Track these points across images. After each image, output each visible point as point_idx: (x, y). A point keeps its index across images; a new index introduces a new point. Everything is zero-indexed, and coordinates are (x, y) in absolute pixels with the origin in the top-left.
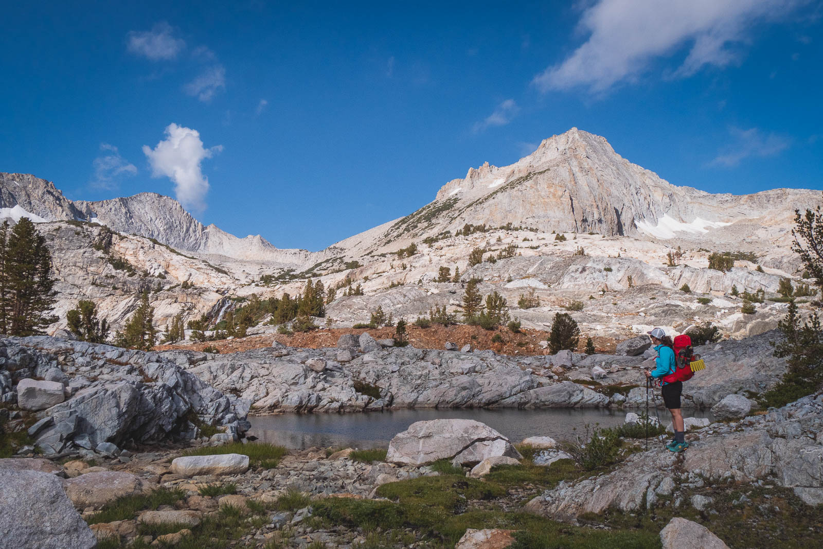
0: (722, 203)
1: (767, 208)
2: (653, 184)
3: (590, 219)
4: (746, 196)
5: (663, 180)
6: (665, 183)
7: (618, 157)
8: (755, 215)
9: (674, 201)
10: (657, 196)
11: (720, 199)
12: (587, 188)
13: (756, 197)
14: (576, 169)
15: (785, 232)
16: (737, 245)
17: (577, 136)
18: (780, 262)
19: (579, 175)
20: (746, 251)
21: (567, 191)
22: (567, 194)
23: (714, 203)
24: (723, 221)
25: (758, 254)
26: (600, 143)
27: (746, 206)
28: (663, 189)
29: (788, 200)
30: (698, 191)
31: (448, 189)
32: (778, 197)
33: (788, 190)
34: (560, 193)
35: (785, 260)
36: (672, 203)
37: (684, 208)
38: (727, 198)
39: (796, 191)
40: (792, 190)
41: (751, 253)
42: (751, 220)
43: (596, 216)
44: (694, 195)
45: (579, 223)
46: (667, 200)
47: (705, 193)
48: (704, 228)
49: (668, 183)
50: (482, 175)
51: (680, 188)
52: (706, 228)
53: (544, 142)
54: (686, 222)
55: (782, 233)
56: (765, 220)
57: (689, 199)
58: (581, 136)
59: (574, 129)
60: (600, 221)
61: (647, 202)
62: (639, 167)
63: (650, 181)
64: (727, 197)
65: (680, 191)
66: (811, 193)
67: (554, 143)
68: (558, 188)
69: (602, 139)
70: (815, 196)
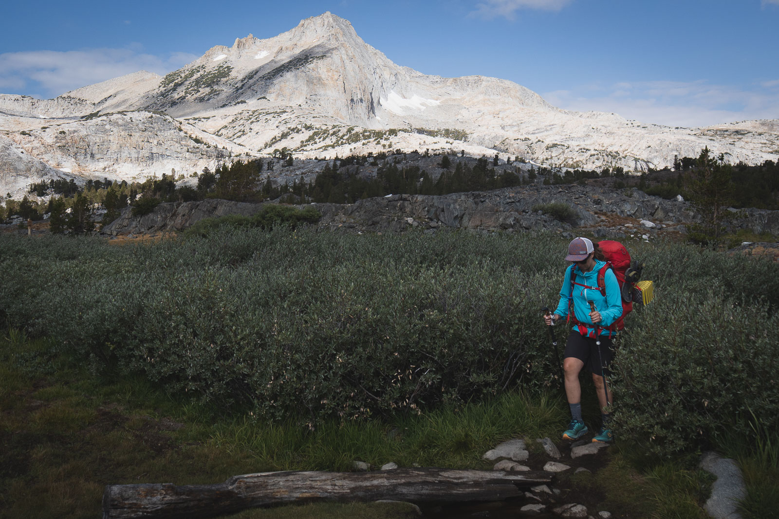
0: (433, 83)
1: (467, 90)
2: (383, 64)
3: (355, 99)
4: (452, 80)
5: (389, 60)
6: (390, 63)
7: (360, 40)
8: (458, 95)
9: (397, 79)
10: (386, 75)
11: (432, 80)
12: (352, 73)
13: (459, 81)
14: (345, 57)
15: (481, 113)
16: (453, 123)
17: (331, 19)
18: (484, 139)
19: (347, 62)
20: (459, 129)
21: (341, 76)
22: (341, 78)
23: (427, 83)
24: (434, 99)
25: (468, 132)
26: (347, 26)
27: (451, 88)
28: (390, 68)
29: (482, 86)
30: (415, 71)
31: (212, 54)
32: (475, 83)
33: (483, 78)
34: (336, 77)
35: (487, 138)
36: (397, 81)
37: (405, 86)
38: (437, 80)
39: (488, 79)
40: (486, 77)
41: (463, 130)
42: (454, 100)
43: (359, 97)
44: (412, 75)
45: (349, 102)
46: (394, 79)
47: (420, 74)
48: (421, 104)
49: (392, 62)
50: (247, 45)
51: (401, 68)
52: (422, 104)
53: (302, 22)
54: (406, 98)
55: (480, 114)
56: (465, 100)
57: (408, 79)
58: (334, 20)
59: (328, 13)
60: (361, 100)
61: (381, 80)
62: (372, 47)
63: (381, 61)
64: (436, 78)
65: (401, 70)
66: (498, 81)
67: (312, 25)
68: (335, 73)
69: (348, 22)
70: (501, 84)
